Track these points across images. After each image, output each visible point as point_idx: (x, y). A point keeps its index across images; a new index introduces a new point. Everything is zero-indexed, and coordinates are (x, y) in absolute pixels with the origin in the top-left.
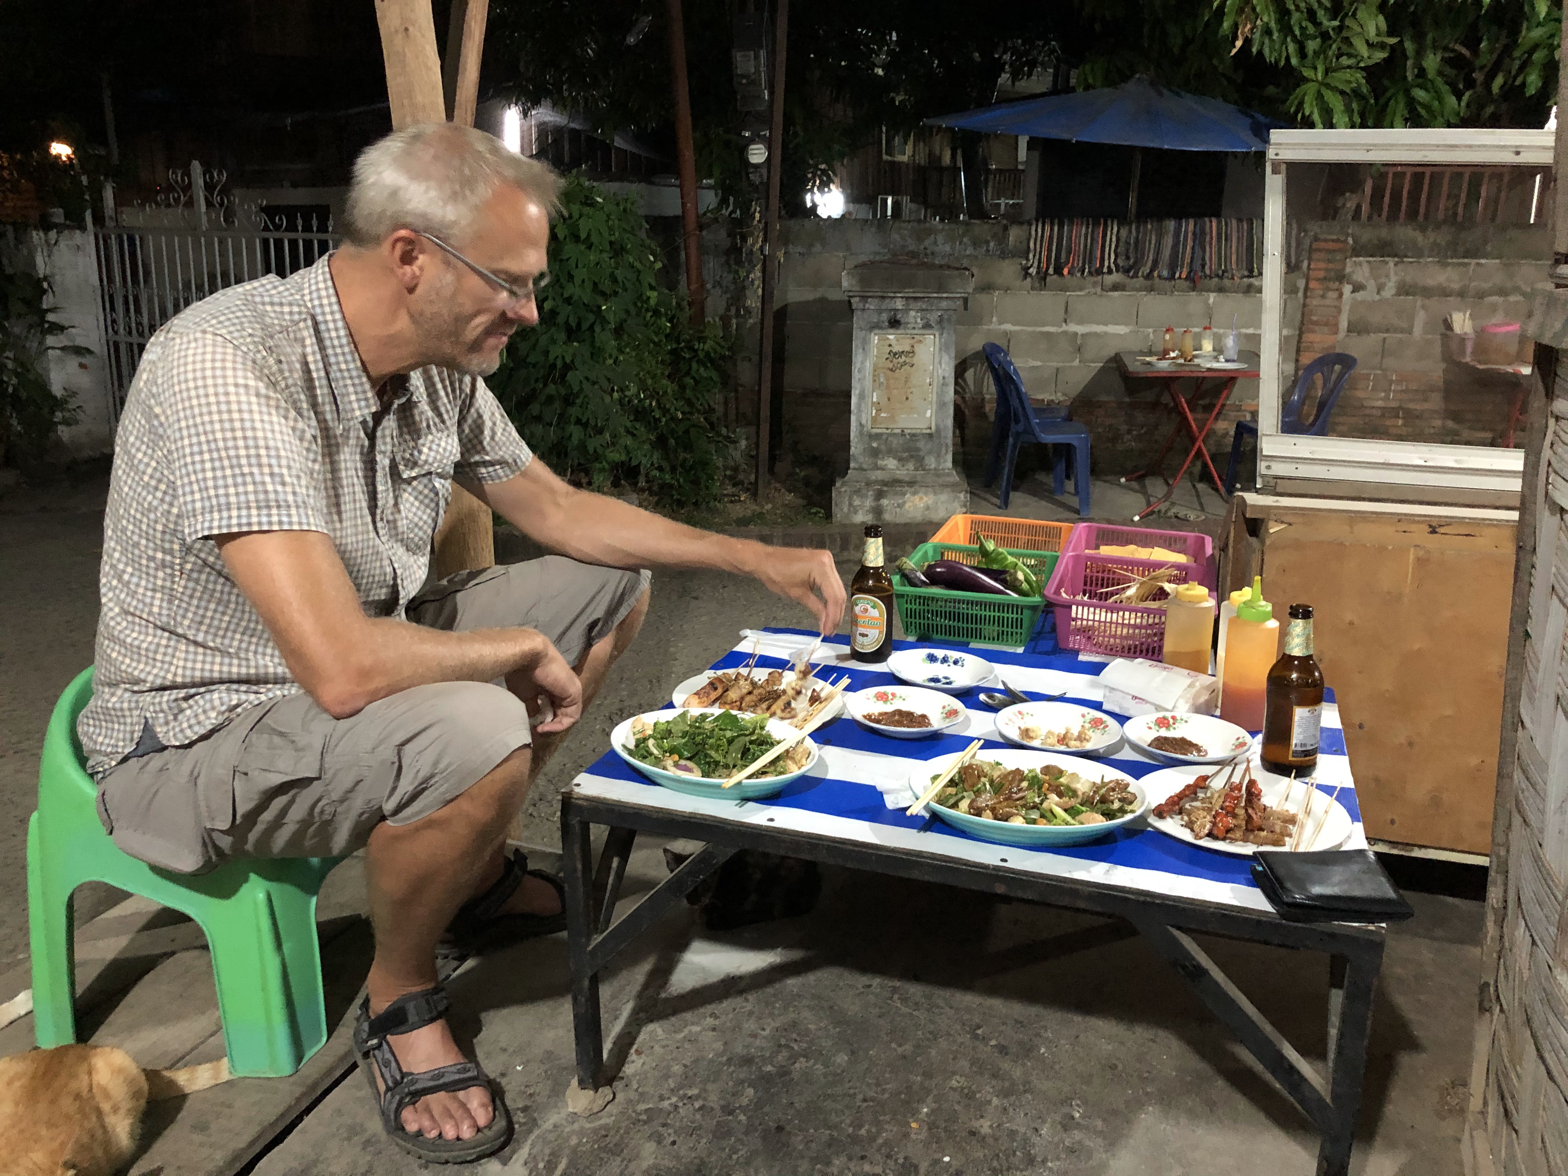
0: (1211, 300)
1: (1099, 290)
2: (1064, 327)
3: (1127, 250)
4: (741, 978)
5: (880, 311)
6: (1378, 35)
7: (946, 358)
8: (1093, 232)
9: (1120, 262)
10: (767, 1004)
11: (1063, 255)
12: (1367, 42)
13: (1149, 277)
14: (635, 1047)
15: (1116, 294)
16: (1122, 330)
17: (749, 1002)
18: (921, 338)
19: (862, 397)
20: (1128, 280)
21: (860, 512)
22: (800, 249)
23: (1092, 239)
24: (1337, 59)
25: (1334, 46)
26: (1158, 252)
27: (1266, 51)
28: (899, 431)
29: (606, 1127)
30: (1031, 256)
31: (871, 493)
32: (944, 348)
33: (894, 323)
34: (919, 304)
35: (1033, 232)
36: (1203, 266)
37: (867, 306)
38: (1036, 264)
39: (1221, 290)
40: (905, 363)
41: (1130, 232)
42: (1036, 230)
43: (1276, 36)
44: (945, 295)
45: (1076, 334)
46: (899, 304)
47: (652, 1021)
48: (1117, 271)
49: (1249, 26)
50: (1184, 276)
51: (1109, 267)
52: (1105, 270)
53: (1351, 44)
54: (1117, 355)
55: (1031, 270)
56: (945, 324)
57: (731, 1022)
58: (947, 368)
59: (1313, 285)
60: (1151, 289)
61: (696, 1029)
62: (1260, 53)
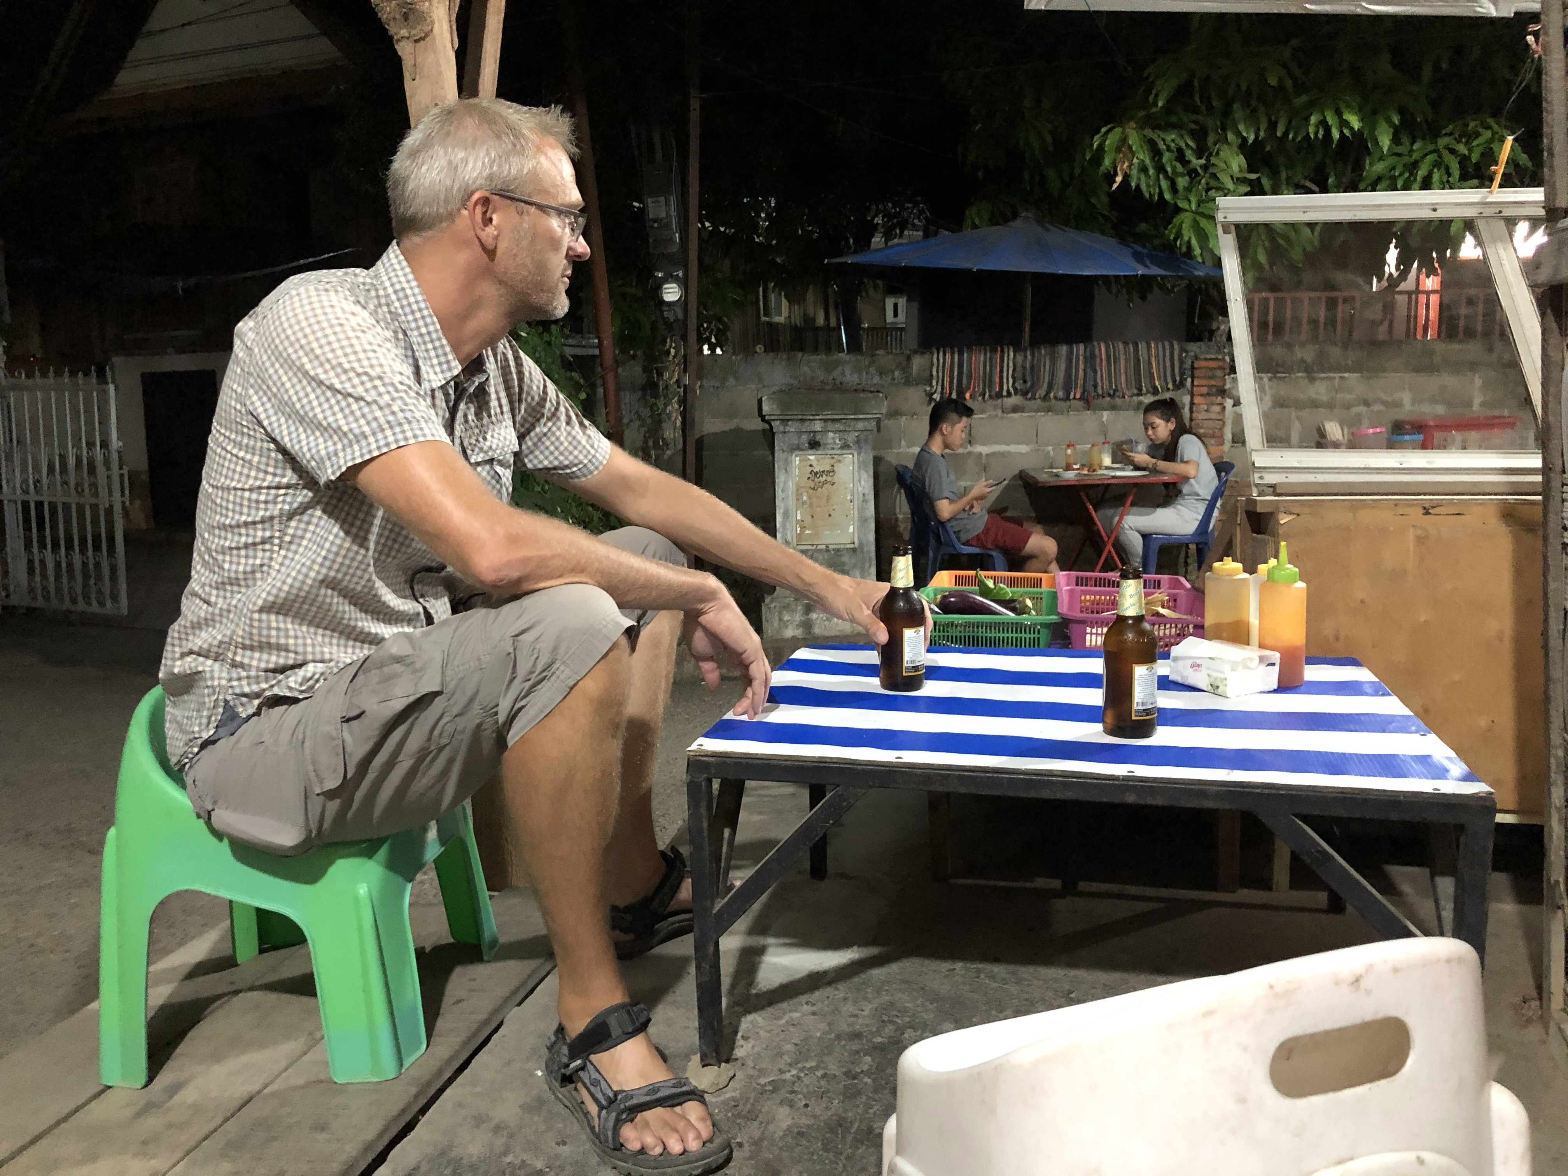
0: (1105, 419)
1: (999, 412)
2: (970, 448)
3: (1024, 375)
4: (825, 973)
5: (800, 433)
6: (1241, 171)
7: (864, 476)
8: (991, 358)
9: (1018, 385)
10: (858, 990)
11: (965, 381)
12: (1232, 177)
13: (1045, 398)
14: (740, 1034)
15: (1016, 415)
16: (1023, 449)
17: (841, 991)
18: (840, 458)
19: (786, 515)
20: (1027, 403)
21: (790, 627)
22: (713, 383)
23: (991, 366)
24: (1207, 192)
25: (1203, 181)
26: (1052, 375)
27: (1143, 187)
28: (824, 547)
29: (733, 1099)
30: (934, 383)
31: (799, 608)
32: (862, 466)
33: (814, 445)
34: (838, 426)
35: (935, 361)
36: (1095, 386)
37: (787, 429)
38: (939, 389)
39: (1113, 408)
40: (826, 482)
41: (1026, 357)
42: (938, 359)
43: (1151, 172)
44: (861, 416)
45: (981, 454)
46: (818, 426)
47: (750, 1013)
48: (1016, 394)
49: (1126, 164)
50: (1078, 396)
51: (1008, 391)
52: (1005, 393)
53: (1217, 178)
54: (1021, 472)
55: (935, 396)
56: (862, 444)
57: (828, 1006)
58: (866, 485)
59: (1197, 400)
60: (1049, 410)
61: (796, 1015)
62: (1138, 186)
